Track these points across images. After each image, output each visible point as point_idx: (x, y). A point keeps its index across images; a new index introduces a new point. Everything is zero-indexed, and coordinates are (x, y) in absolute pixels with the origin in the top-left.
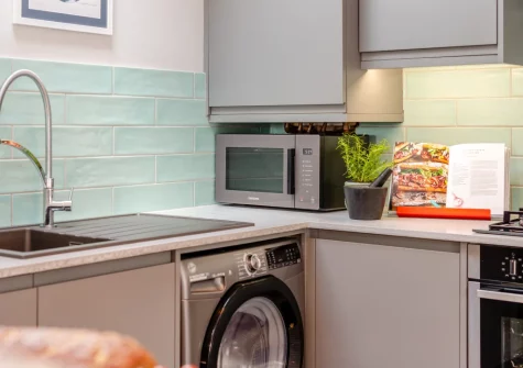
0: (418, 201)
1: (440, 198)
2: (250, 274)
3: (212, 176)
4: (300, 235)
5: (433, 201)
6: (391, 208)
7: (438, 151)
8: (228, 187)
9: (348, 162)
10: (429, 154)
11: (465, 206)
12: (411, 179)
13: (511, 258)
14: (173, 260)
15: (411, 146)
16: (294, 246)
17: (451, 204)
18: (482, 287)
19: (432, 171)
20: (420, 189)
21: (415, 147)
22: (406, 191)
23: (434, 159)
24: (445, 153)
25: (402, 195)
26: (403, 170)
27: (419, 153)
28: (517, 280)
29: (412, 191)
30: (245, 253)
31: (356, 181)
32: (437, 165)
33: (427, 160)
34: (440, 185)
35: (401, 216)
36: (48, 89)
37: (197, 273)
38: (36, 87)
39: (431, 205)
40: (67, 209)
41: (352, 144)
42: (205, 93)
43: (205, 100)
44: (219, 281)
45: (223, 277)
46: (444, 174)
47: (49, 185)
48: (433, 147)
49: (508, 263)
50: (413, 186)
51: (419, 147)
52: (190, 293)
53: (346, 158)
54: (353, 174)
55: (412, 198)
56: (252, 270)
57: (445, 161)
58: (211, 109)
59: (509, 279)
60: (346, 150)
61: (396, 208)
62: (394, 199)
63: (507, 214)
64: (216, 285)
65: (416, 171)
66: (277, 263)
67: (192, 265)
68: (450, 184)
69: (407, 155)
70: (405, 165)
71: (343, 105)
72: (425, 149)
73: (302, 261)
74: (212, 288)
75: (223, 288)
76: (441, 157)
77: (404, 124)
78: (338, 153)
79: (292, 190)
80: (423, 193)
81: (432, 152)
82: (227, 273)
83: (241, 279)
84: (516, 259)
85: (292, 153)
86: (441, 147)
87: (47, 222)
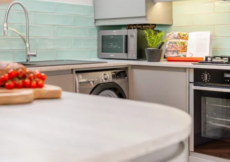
0: (175, 55)
1: (184, 53)
2: (104, 81)
3: (97, 47)
4: (127, 68)
5: (181, 55)
6: (165, 57)
7: (184, 35)
8: (102, 52)
9: (148, 40)
10: (180, 36)
11: (193, 57)
12: (172, 46)
13: (205, 73)
14: (72, 73)
15: (173, 33)
16: (125, 72)
17: (188, 56)
18: (194, 85)
19: (181, 43)
20: (176, 50)
21: (175, 33)
22: (171, 51)
23: (182, 38)
24: (187, 36)
25: (169, 53)
26: (170, 43)
27: (176, 36)
28: (207, 82)
29: (173, 51)
30: (103, 73)
31: (151, 47)
32: (183, 41)
33: (179, 39)
34: (184, 48)
35: (168, 61)
36: (27, 10)
37: (82, 78)
38: (22, 9)
39: (180, 56)
40: (35, 56)
41: (150, 33)
42: (93, 14)
43: (93, 17)
44: (91, 82)
45: (93, 81)
46: (186, 44)
47: (28, 46)
48: (182, 34)
49: (204, 75)
50: (173, 49)
51: (176, 34)
52: (79, 86)
53: (148, 39)
54: (150, 44)
55: (173, 54)
56: (106, 79)
57: (187, 39)
58: (96, 20)
59: (204, 82)
60: (147, 35)
61: (167, 58)
62: (166, 54)
63: (207, 58)
64: (90, 84)
65: (175, 43)
66: (117, 77)
67: (80, 76)
68: (188, 48)
69: (171, 37)
70: (171, 41)
71: (145, 17)
72: (179, 34)
73: (128, 78)
74: (89, 85)
75: (93, 86)
76: (186, 37)
77: (173, 25)
78: (144, 37)
79: (126, 52)
80: (177, 52)
81: (182, 35)
82: (95, 80)
83: (101, 82)
84: (207, 74)
85: (127, 37)
86: (185, 33)
87: (27, 61)
